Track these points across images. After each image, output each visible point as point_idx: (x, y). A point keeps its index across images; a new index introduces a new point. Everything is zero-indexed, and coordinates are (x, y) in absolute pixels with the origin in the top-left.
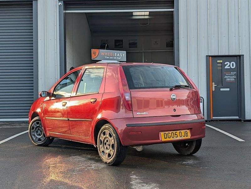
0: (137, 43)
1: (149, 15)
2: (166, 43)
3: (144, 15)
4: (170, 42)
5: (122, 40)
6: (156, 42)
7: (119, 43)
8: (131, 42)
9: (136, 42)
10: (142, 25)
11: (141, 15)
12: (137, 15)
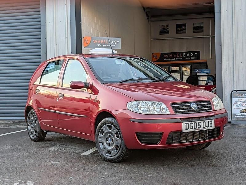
5: (185, 24)
7: (181, 28)
8: (196, 26)
9: (202, 25)
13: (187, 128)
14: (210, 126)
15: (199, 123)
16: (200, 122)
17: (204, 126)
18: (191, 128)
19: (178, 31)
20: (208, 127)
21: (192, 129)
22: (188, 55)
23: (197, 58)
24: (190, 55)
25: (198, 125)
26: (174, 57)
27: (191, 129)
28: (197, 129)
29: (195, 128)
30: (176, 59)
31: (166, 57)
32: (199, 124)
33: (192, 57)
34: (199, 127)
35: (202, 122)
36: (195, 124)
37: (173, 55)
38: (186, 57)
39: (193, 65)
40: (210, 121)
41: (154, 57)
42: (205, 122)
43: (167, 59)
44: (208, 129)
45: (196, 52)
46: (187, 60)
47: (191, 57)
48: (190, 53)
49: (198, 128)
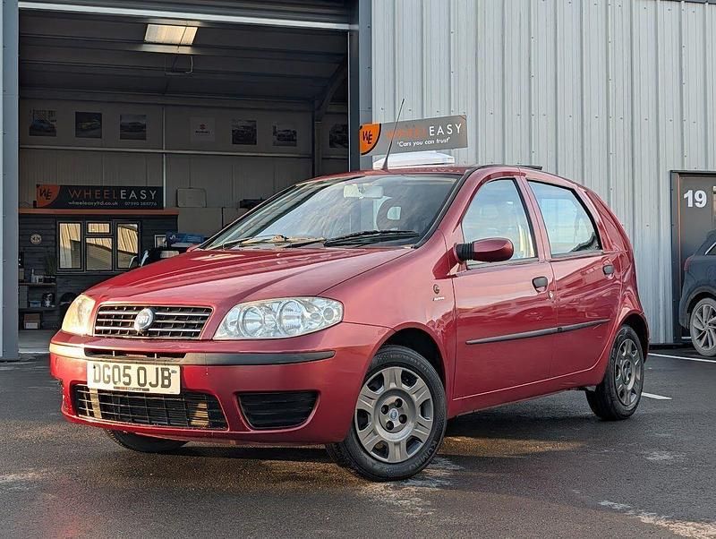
0: (145, 126)
1: (194, 45)
2: (233, 131)
3: (179, 45)
4: (242, 129)
5: (100, 115)
6: (203, 127)
7: (89, 124)
8: (127, 121)
9: (143, 122)
10: (171, 74)
11: (169, 42)
12: (157, 41)
13: (97, 378)
14: (163, 386)
15: (125, 368)
16: (129, 368)
17: (142, 381)
18: (106, 379)
19: (80, 131)
20: (156, 386)
21: (108, 382)
22: (133, 195)
23: (155, 204)
24: (138, 195)
25: (125, 375)
26: (96, 197)
27: (105, 382)
28: (121, 385)
29: (115, 383)
30: (102, 203)
31: (75, 195)
32: (127, 371)
33: (143, 201)
34: (127, 380)
35: (135, 367)
36: (116, 370)
37: (93, 195)
38: (127, 200)
39: (144, 221)
40: (163, 370)
41: (41, 195)
42: (144, 369)
43: (77, 203)
44: (153, 390)
45: (153, 189)
46: (129, 207)
47: (139, 200)
48: (138, 190)
49: (124, 383)
